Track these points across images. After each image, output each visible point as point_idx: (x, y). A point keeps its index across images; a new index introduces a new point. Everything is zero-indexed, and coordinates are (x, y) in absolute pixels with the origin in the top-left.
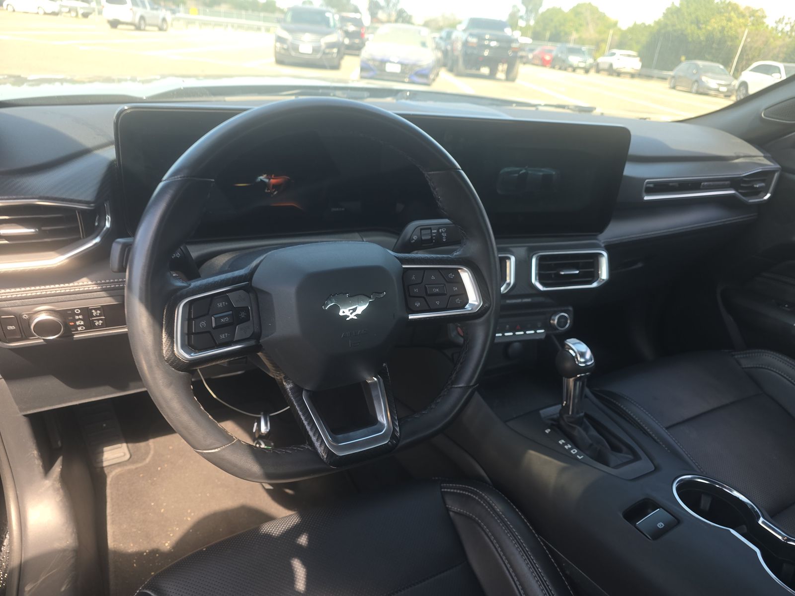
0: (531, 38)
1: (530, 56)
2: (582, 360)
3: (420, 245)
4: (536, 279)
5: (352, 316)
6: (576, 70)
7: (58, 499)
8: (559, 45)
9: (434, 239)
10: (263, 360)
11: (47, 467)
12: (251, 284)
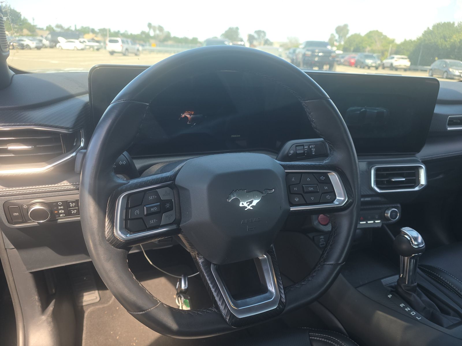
0: (342, 51)
1: (342, 60)
2: (416, 243)
3: (296, 157)
4: (374, 184)
5: (249, 207)
6: (370, 68)
7: (50, 329)
8: (359, 54)
9: (306, 153)
10: (182, 240)
11: (44, 308)
12: (175, 183)
